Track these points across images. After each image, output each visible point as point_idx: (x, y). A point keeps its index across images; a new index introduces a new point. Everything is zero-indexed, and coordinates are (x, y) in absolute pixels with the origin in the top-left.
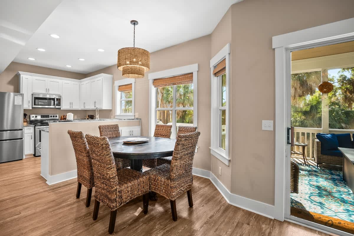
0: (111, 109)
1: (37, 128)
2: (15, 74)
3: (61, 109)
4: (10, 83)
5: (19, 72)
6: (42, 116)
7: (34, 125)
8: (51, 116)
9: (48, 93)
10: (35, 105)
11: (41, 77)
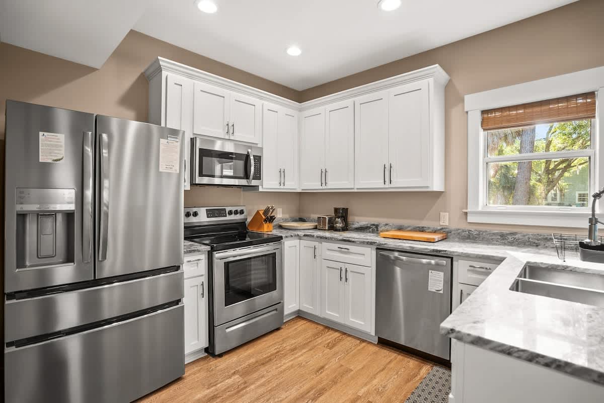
0: (442, 190)
1: (218, 259)
2: (139, 74)
3: (261, 189)
4: (126, 101)
5: (158, 59)
6: (210, 213)
7: (209, 248)
8: (230, 213)
9: (232, 138)
10: (201, 175)
11: (216, 84)
